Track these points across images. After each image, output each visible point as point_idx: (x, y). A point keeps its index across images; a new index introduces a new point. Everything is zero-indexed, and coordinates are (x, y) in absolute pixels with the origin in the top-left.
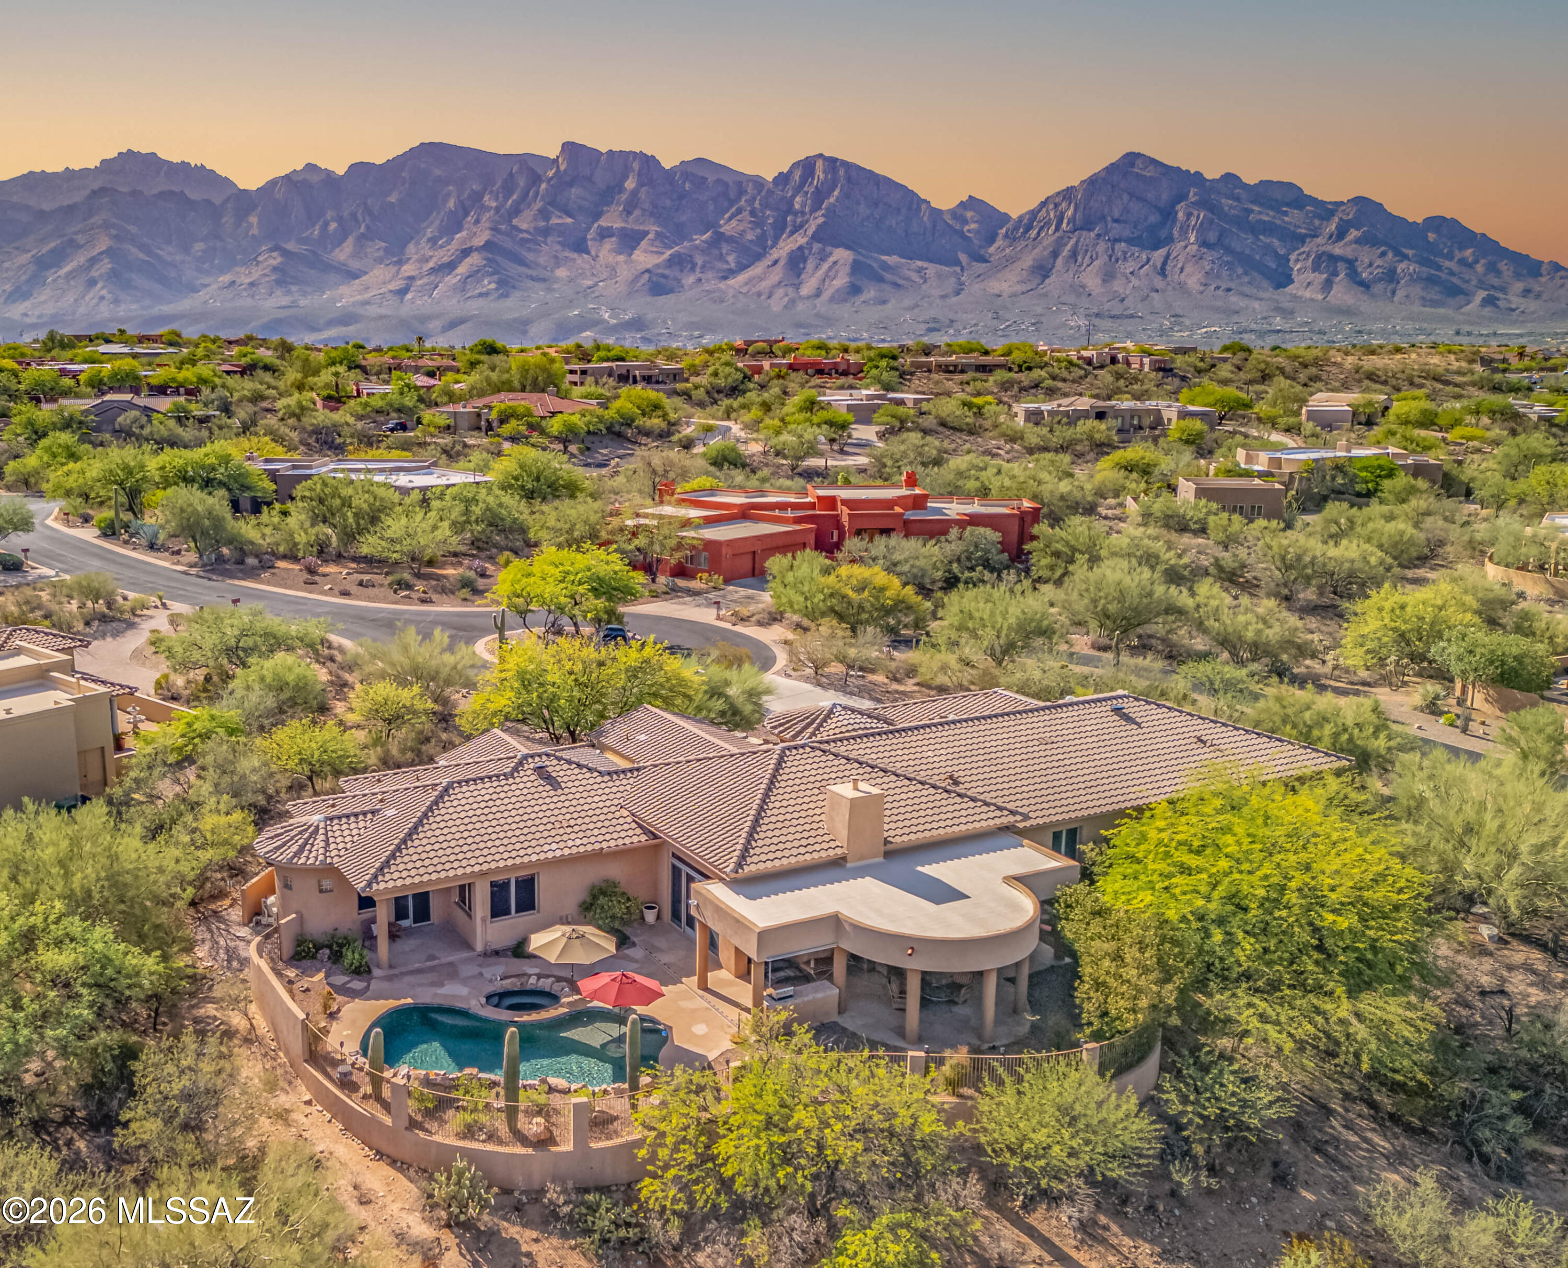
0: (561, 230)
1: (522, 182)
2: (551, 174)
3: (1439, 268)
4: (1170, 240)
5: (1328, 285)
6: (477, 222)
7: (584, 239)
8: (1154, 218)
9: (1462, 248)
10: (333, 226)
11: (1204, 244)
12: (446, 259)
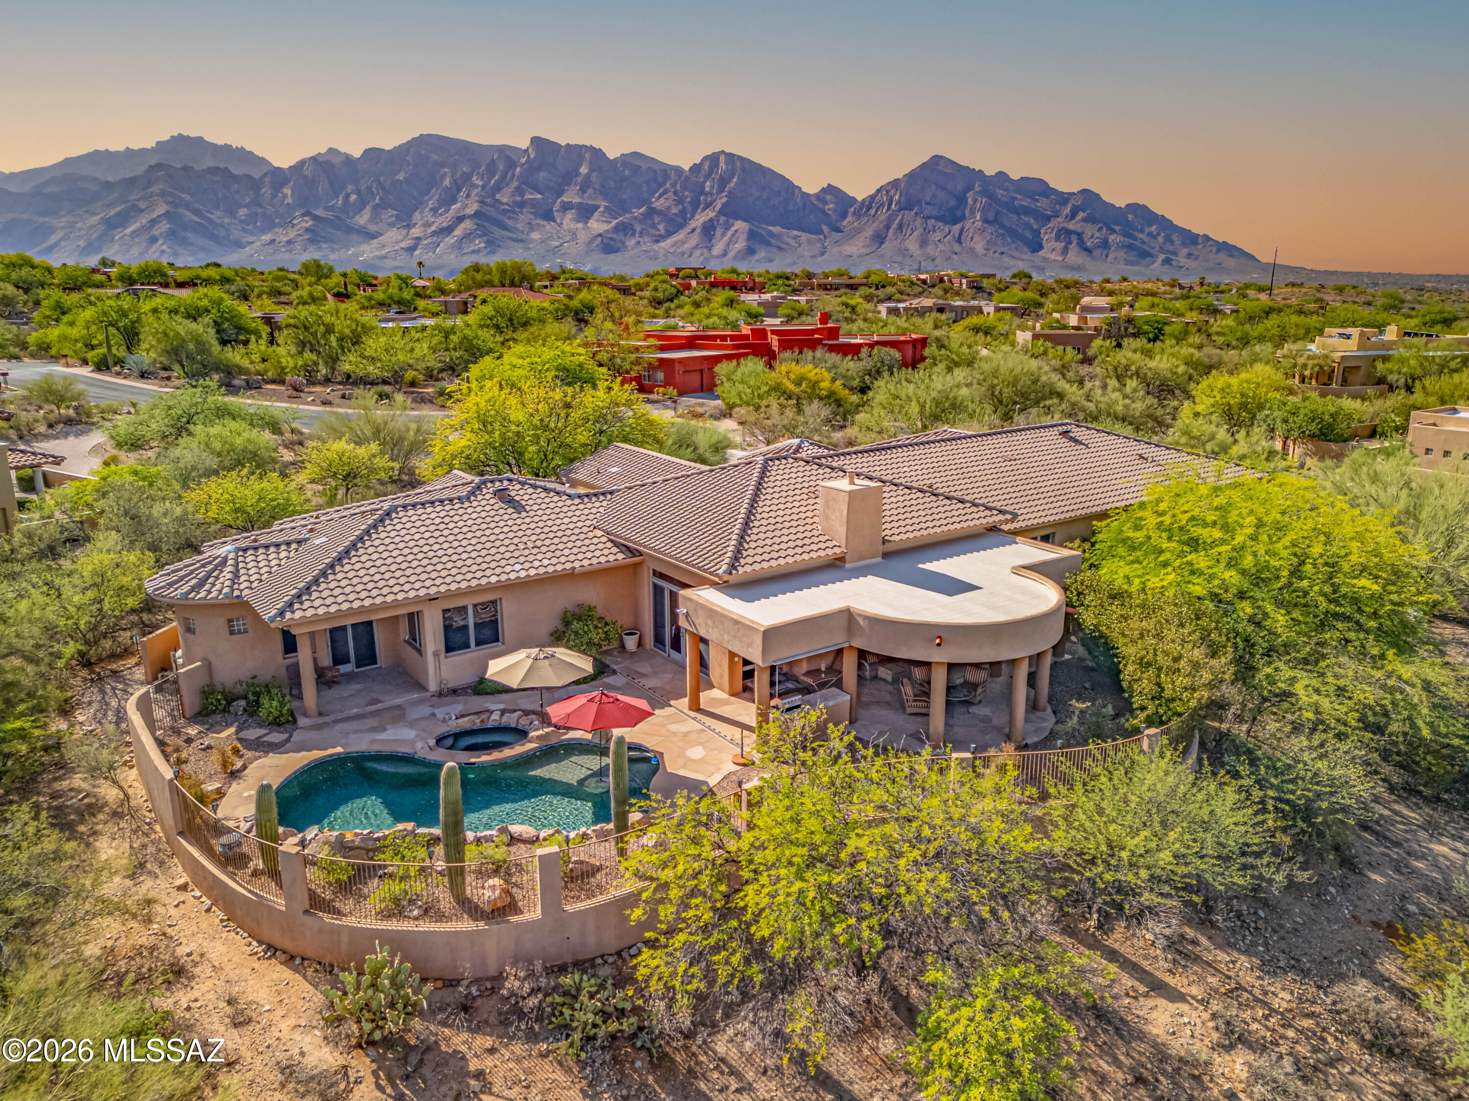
0: (533, 203)
1: (501, 167)
2: (523, 160)
3: (1135, 239)
4: (963, 218)
5: (1065, 250)
6: (468, 196)
7: (551, 211)
8: (953, 203)
9: (1150, 225)
10: (353, 197)
11: (986, 221)
12: (445, 225)
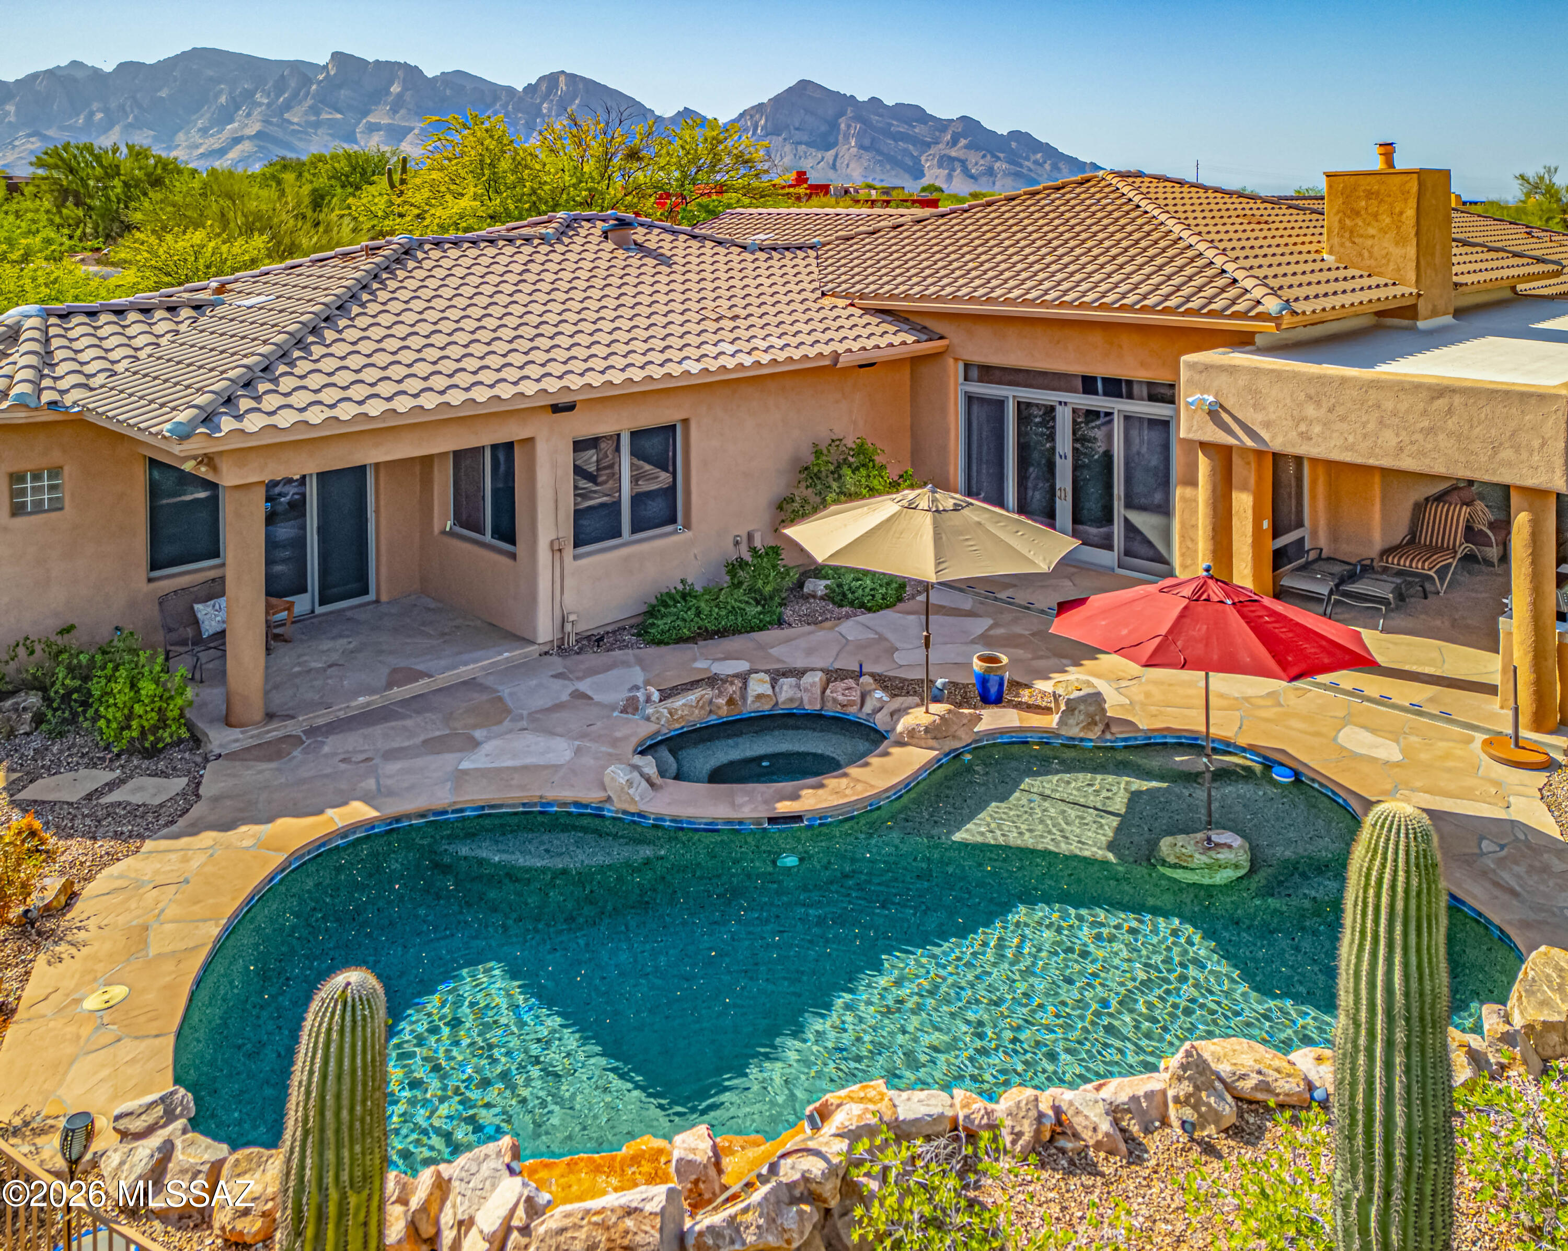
0: (331, 123)
1: (292, 83)
2: (321, 77)
4: (834, 144)
6: (249, 115)
7: (354, 132)
8: (824, 128)
10: (99, 116)
11: (861, 147)
12: (216, 146)
